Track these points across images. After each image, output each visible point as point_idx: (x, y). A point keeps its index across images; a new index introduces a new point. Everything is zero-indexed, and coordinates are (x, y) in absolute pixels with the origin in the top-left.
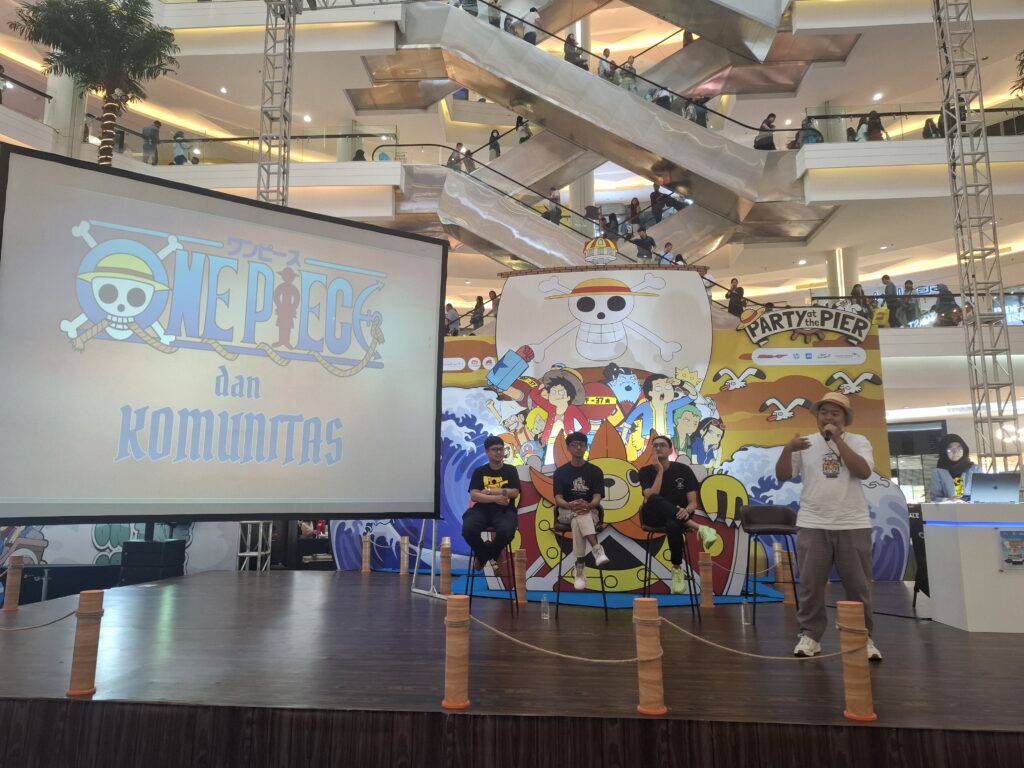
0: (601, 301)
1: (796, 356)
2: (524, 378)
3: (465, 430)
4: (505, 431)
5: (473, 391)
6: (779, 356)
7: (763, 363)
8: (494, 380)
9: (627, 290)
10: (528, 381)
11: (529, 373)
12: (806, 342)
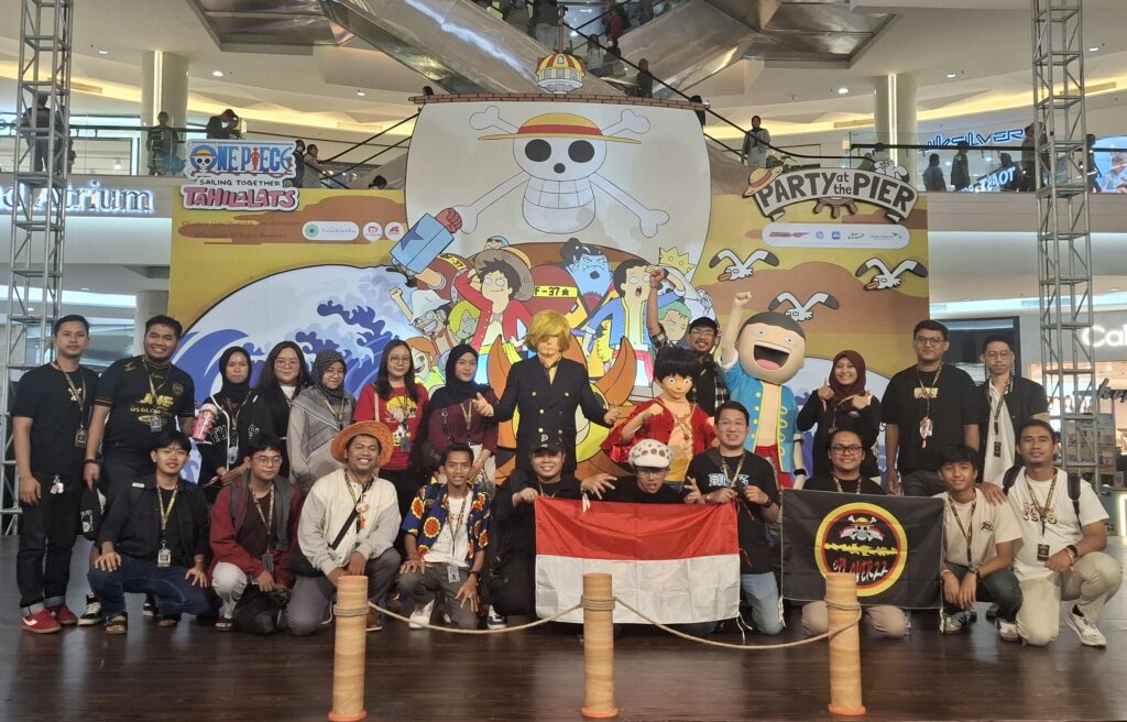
0: (560, 145)
1: (820, 235)
2: (447, 256)
3: (358, 329)
4: (419, 334)
5: (370, 273)
6: (797, 235)
7: (776, 245)
8: (402, 257)
9: (597, 132)
10: (452, 261)
11: (453, 249)
12: (833, 216)
